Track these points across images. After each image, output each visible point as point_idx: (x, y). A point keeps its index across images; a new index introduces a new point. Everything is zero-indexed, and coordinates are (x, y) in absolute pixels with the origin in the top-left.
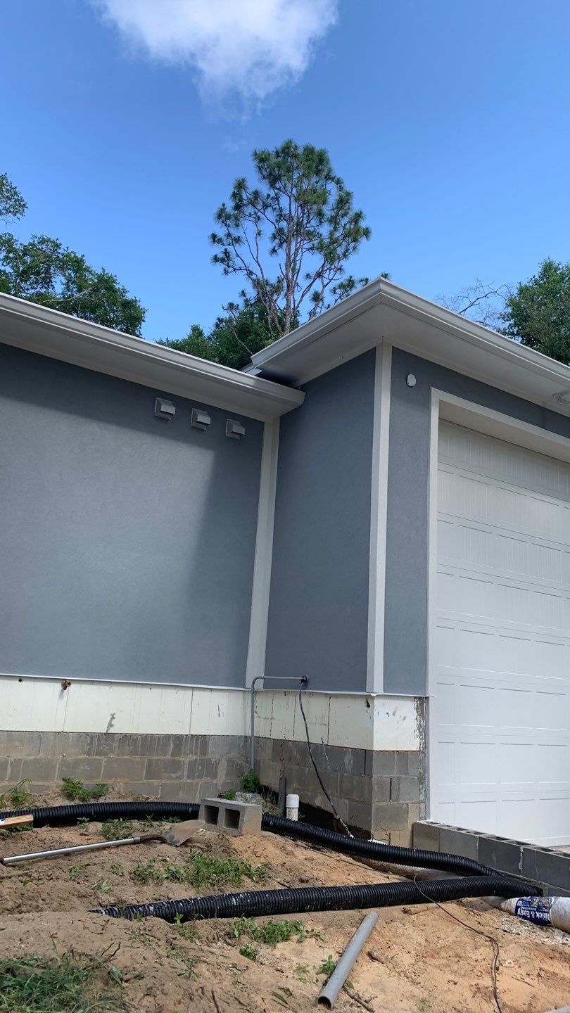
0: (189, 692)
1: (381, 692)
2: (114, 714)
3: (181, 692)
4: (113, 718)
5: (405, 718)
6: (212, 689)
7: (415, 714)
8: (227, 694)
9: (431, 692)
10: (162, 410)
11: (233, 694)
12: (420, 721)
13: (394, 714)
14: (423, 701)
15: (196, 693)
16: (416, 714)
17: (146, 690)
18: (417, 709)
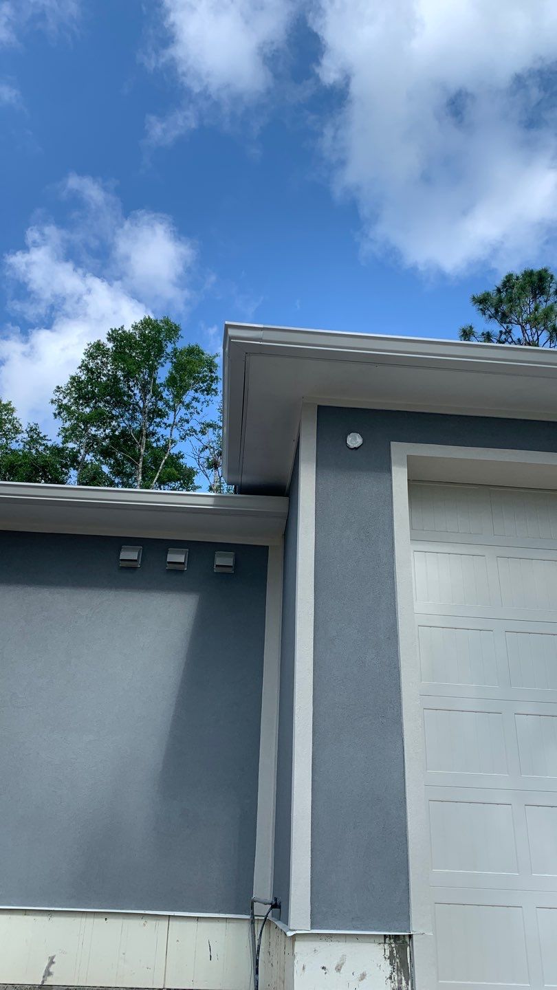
0: (164, 923)
1: (307, 929)
2: (53, 957)
3: (151, 923)
4: (52, 962)
5: (363, 976)
6: (198, 918)
7: (387, 968)
8: (222, 925)
9: (419, 926)
10: (122, 557)
11: (232, 926)
12: (400, 982)
13: (338, 969)
14: (404, 942)
15: (173, 923)
16: (390, 968)
17: (100, 921)
18: (391, 958)
